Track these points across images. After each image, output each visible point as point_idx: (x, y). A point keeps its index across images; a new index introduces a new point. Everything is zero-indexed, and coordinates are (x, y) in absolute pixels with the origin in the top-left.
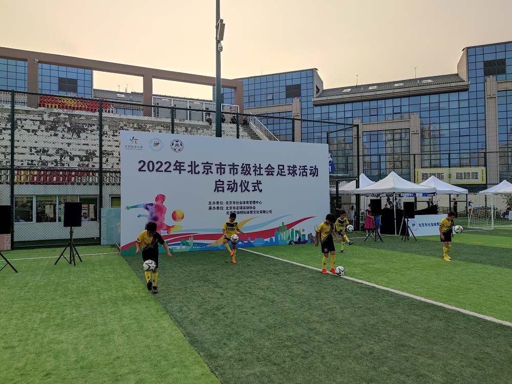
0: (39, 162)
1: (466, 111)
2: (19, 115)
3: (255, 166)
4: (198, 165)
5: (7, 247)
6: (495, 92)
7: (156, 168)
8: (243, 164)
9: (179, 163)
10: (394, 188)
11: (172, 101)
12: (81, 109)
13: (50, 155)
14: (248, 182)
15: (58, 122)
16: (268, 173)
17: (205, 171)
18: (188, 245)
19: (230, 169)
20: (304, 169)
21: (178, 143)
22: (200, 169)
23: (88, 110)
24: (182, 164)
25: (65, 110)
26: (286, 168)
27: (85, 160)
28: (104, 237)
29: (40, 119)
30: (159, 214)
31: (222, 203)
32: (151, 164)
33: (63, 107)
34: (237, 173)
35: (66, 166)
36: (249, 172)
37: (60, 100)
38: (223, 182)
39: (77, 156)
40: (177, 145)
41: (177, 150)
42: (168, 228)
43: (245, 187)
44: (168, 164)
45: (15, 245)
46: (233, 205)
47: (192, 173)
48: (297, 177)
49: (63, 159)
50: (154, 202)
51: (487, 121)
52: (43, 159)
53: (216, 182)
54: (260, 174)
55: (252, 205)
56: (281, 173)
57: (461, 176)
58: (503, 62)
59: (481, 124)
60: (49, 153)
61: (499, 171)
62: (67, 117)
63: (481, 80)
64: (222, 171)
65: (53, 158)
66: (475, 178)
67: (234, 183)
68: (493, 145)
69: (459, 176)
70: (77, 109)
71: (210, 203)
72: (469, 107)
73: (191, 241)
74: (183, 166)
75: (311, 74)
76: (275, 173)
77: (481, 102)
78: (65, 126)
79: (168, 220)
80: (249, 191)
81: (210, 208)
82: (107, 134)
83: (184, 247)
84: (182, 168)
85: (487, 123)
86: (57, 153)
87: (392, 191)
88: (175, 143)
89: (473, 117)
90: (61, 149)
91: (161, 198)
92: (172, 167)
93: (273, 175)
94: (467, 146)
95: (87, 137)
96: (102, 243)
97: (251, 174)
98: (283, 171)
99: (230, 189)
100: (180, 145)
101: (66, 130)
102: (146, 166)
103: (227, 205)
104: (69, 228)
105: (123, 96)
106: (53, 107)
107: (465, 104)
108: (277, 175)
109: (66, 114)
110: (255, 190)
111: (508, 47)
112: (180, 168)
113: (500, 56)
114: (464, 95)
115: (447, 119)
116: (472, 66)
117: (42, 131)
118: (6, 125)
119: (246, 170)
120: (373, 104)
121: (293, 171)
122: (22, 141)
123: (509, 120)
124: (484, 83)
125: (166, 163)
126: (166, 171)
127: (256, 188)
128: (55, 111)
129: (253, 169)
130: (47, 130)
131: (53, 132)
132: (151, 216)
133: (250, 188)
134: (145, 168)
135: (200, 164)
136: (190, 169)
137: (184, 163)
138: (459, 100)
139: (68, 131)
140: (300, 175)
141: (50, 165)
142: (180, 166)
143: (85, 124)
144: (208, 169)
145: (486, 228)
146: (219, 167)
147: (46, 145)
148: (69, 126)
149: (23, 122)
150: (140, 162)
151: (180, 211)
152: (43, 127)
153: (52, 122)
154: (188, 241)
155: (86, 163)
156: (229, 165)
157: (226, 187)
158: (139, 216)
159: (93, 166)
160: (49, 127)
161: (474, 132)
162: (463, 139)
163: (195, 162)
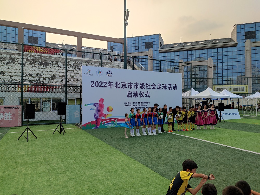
0: (28, 80)
1: (236, 57)
2: (15, 56)
3: (147, 85)
4: (119, 84)
5: (19, 124)
6: (250, 48)
7: (99, 85)
8: (141, 83)
9: (110, 82)
10: (211, 96)
11: (92, 50)
12: (46, 53)
13: (33, 77)
14: (143, 92)
15: (35, 60)
16: (153, 88)
17: (123, 87)
18: (115, 124)
19: (135, 85)
20: (170, 86)
21: (110, 72)
22: (121, 85)
23: (49, 54)
24: (112, 83)
25: (38, 54)
26: (162, 85)
27: (51, 80)
28: (68, 119)
29: (26, 58)
30: (101, 108)
31: (131, 103)
32: (97, 83)
33: (36, 52)
34: (138, 88)
35: (42, 83)
36: (144, 87)
37: (35, 48)
38: (131, 92)
39: (47, 77)
40: (109, 73)
41: (110, 76)
42: (105, 115)
43: (142, 95)
44: (105, 83)
45: (24, 124)
46: (136, 104)
47: (117, 88)
48: (167, 90)
49: (40, 79)
50: (98, 102)
51: (246, 62)
52: (30, 79)
53: (128, 92)
54: (149, 88)
55: (145, 104)
56: (159, 88)
57: (236, 89)
58: (254, 32)
59: (243, 63)
60: (32, 76)
61: (251, 87)
62: (39, 57)
63: (243, 41)
64: (131, 87)
65: (35, 79)
66: (243, 91)
67: (137, 93)
68: (249, 74)
69: (235, 89)
70: (44, 53)
71: (125, 103)
72: (237, 55)
73: (116, 122)
74: (113, 84)
75: (158, 36)
76: (156, 88)
77: (243, 52)
78: (39, 62)
79: (105, 111)
80: (144, 97)
81: (125, 106)
82: (60, 66)
83: (113, 125)
84: (112, 85)
85: (246, 63)
86: (37, 76)
87: (210, 97)
88: (108, 72)
89: (239, 60)
90: (39, 74)
91: (102, 100)
92: (107, 85)
93: (155, 89)
94: (236, 74)
95: (51, 68)
96: (67, 123)
97: (144, 88)
98: (160, 87)
99: (135, 96)
100: (111, 74)
101: (40, 64)
102: (95, 84)
103: (133, 104)
104: (60, 116)
105: (61, 46)
106: (31, 52)
107: (235, 53)
108: (157, 89)
109: (39, 56)
110: (146, 96)
111: (257, 25)
112: (111, 85)
113: (253, 30)
114: (235, 49)
115: (226, 61)
116: (239, 34)
117: (28, 64)
118: (9, 61)
119: (142, 86)
120: (189, 52)
121: (165, 87)
122: (18, 70)
123: (257, 61)
124: (245, 43)
125: (104, 83)
126: (104, 86)
127: (147, 95)
128: (33, 54)
129: (145, 86)
130: (30, 64)
131: (33, 65)
132: (97, 109)
133: (144, 95)
134: (94, 85)
135: (121, 83)
136: (115, 85)
137: (113, 82)
138: (232, 51)
139: (41, 65)
140: (168, 89)
141: (34, 82)
142: (111, 84)
143: (49, 61)
144: (124, 86)
145: (253, 115)
146: (129, 84)
147: (31, 72)
148: (41, 62)
149: (17, 59)
150: (91, 82)
151: (111, 106)
152: (28, 62)
153: (33, 59)
154: (115, 122)
155: (52, 81)
156: (134, 84)
157: (133, 95)
158: (91, 110)
159: (56, 83)
160: (31, 62)
161: (239, 67)
162: (234, 71)
163: (118, 82)
